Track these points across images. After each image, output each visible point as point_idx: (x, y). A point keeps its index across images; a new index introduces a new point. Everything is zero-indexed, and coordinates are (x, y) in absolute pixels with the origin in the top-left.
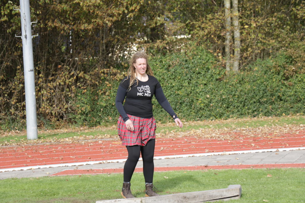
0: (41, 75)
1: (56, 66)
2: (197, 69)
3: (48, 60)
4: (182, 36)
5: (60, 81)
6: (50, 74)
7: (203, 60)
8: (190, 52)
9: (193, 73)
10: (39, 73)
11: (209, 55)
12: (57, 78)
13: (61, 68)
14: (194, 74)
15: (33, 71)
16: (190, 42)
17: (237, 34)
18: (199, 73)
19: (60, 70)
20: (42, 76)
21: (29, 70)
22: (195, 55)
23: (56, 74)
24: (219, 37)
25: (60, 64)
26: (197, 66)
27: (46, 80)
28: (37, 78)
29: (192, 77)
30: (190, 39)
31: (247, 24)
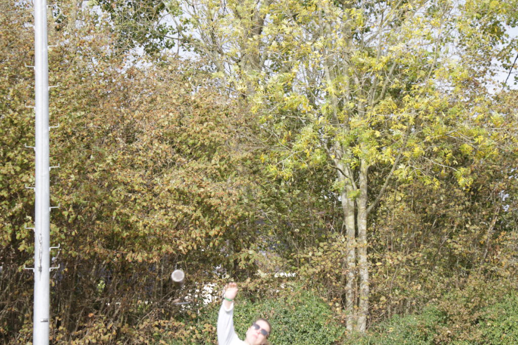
0: (61, 328)
1: (86, 314)
2: (302, 326)
3: (74, 305)
4: (282, 274)
5: (90, 337)
6: (75, 326)
7: (311, 311)
8: (292, 299)
9: (295, 331)
10: (59, 324)
11: (321, 305)
12: (85, 333)
13: (92, 318)
14: (297, 333)
15: (47, 321)
16: (293, 284)
17: (365, 275)
18: (305, 332)
19: (92, 320)
20: (62, 330)
21: (42, 320)
22: (299, 303)
23: (85, 327)
24: (338, 278)
25: (91, 312)
26: (302, 321)
27: (68, 336)
28: (53, 332)
29: (293, 337)
30: (293, 279)
31: (379, 260)
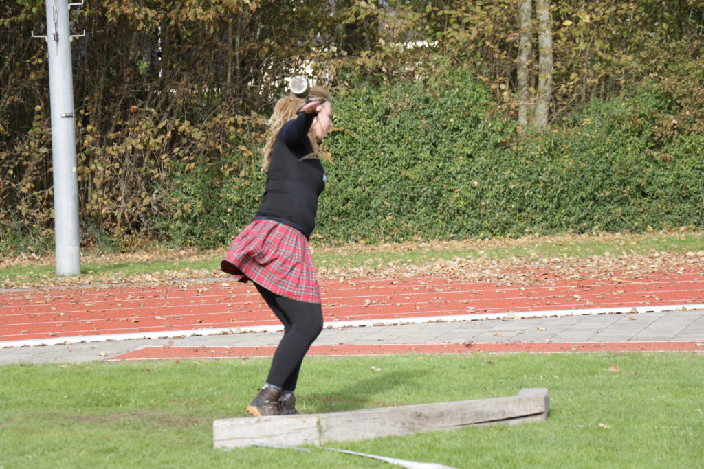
0: (89, 127)
1: (126, 106)
2: (452, 120)
3: (106, 92)
4: (420, 44)
5: (134, 142)
6: (111, 125)
7: (465, 98)
8: (436, 80)
9: (441, 128)
10: (86, 122)
11: (479, 88)
12: (127, 134)
13: (136, 112)
14: (444, 131)
15: (71, 117)
16: (436, 57)
17: (546, 41)
18: (457, 129)
19: (136, 116)
20: (92, 130)
21: (64, 115)
22: (447, 86)
23: (125, 126)
24: (503, 46)
25: (134, 104)
26: (452, 113)
27: (101, 139)
28: (80, 135)
29: (438, 138)
30: (435, 50)
31: (569, 18)
